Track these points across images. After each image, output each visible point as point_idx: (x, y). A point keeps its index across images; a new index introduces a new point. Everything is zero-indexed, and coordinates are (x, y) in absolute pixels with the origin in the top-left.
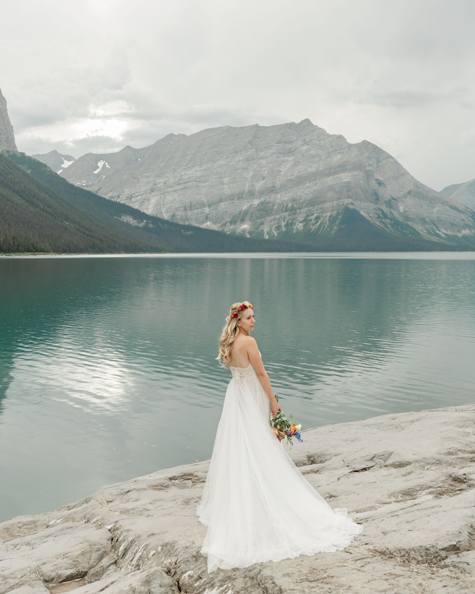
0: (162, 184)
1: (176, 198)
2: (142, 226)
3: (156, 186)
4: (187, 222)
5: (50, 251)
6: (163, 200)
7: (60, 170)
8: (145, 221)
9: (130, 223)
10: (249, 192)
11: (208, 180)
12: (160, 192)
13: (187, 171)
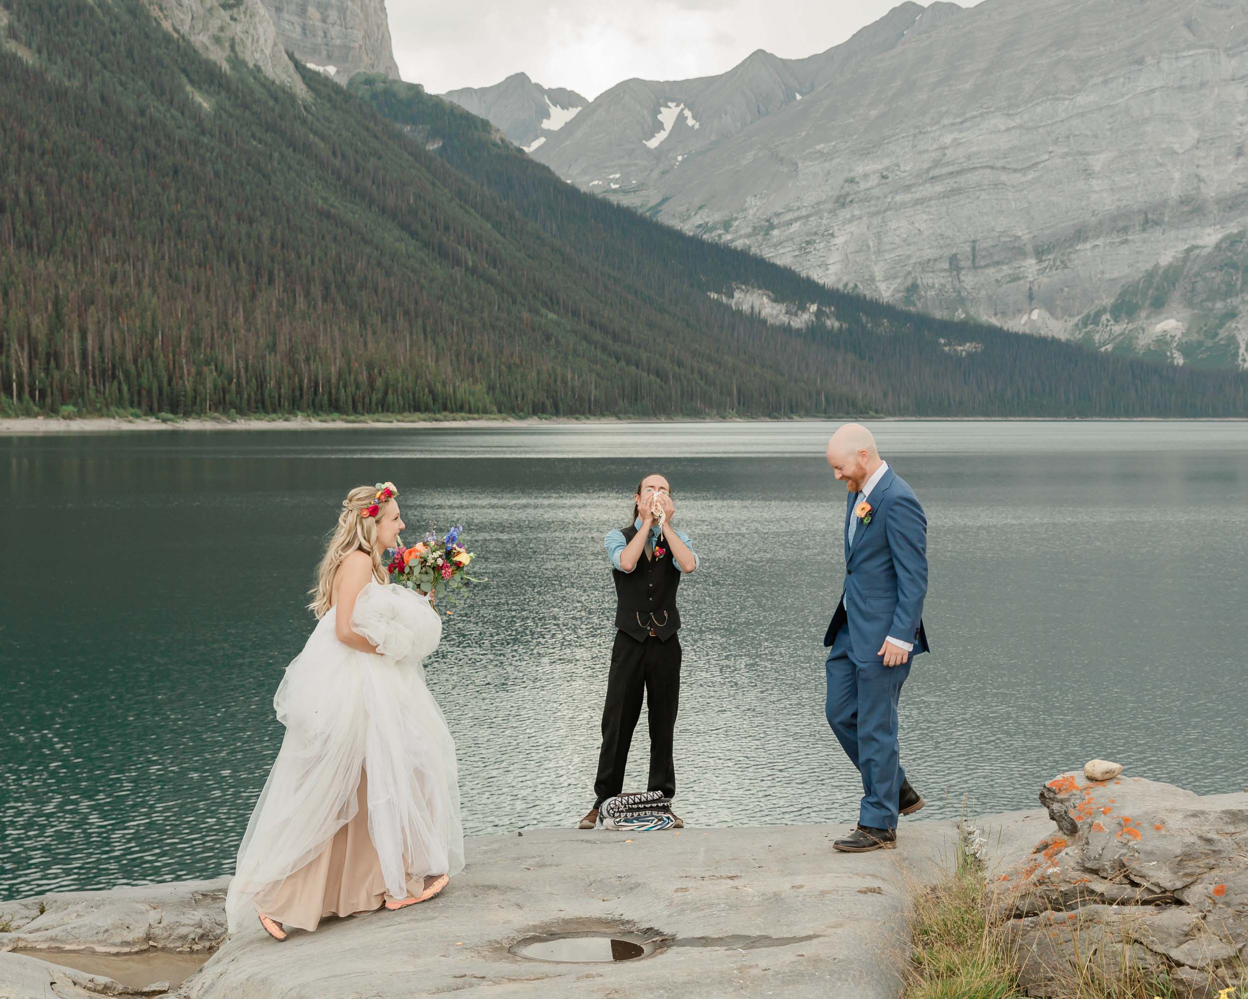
0: (874, 181)
1: (923, 227)
2: (803, 326)
3: (855, 187)
4: (960, 311)
5: (485, 407)
6: (879, 236)
7: (536, 138)
8: (814, 308)
9: (763, 313)
10: (1183, 202)
11: (1037, 164)
12: (869, 207)
13: (961, 131)
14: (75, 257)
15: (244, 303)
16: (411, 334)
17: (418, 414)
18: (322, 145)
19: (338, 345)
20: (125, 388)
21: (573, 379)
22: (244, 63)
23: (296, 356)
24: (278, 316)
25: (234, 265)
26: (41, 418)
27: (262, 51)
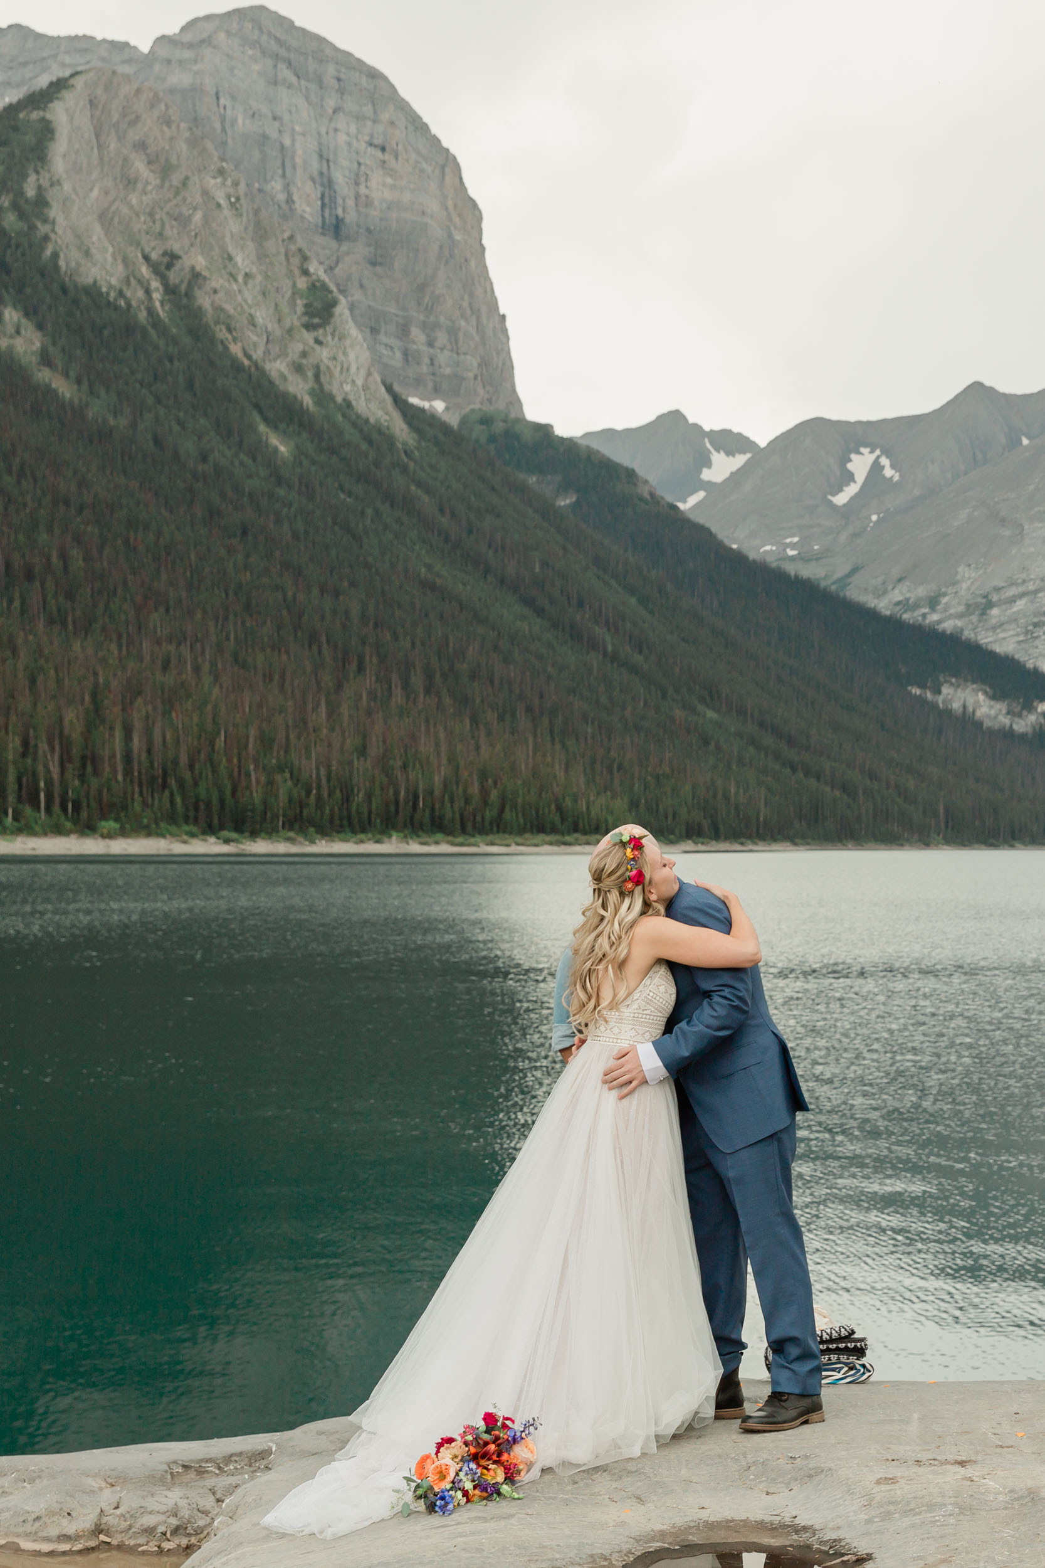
2: (1029, 730)
7: (695, 491)
8: (1042, 707)
14: (120, 637)
15: (328, 695)
16: (535, 736)
17: (542, 837)
18: (426, 499)
19: (443, 748)
20: (178, 800)
21: (737, 793)
22: (331, 397)
23: (391, 762)
24: (369, 713)
25: (315, 648)
26: (73, 836)
27: (353, 381)
